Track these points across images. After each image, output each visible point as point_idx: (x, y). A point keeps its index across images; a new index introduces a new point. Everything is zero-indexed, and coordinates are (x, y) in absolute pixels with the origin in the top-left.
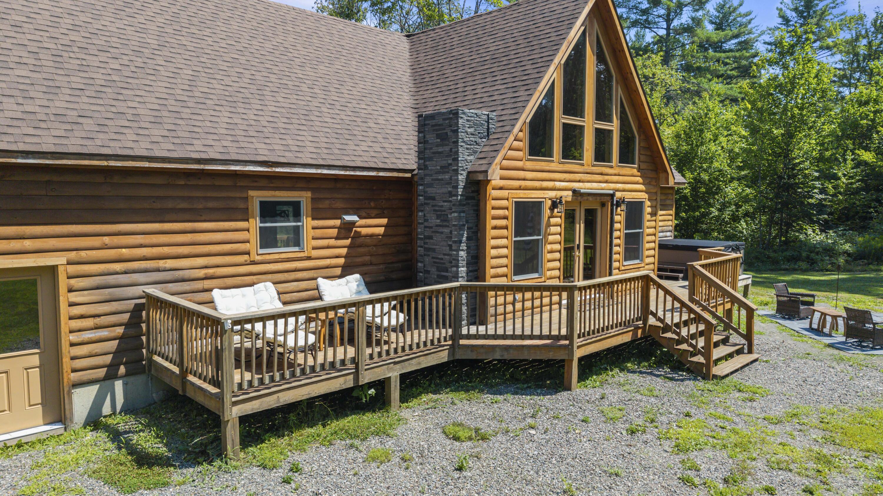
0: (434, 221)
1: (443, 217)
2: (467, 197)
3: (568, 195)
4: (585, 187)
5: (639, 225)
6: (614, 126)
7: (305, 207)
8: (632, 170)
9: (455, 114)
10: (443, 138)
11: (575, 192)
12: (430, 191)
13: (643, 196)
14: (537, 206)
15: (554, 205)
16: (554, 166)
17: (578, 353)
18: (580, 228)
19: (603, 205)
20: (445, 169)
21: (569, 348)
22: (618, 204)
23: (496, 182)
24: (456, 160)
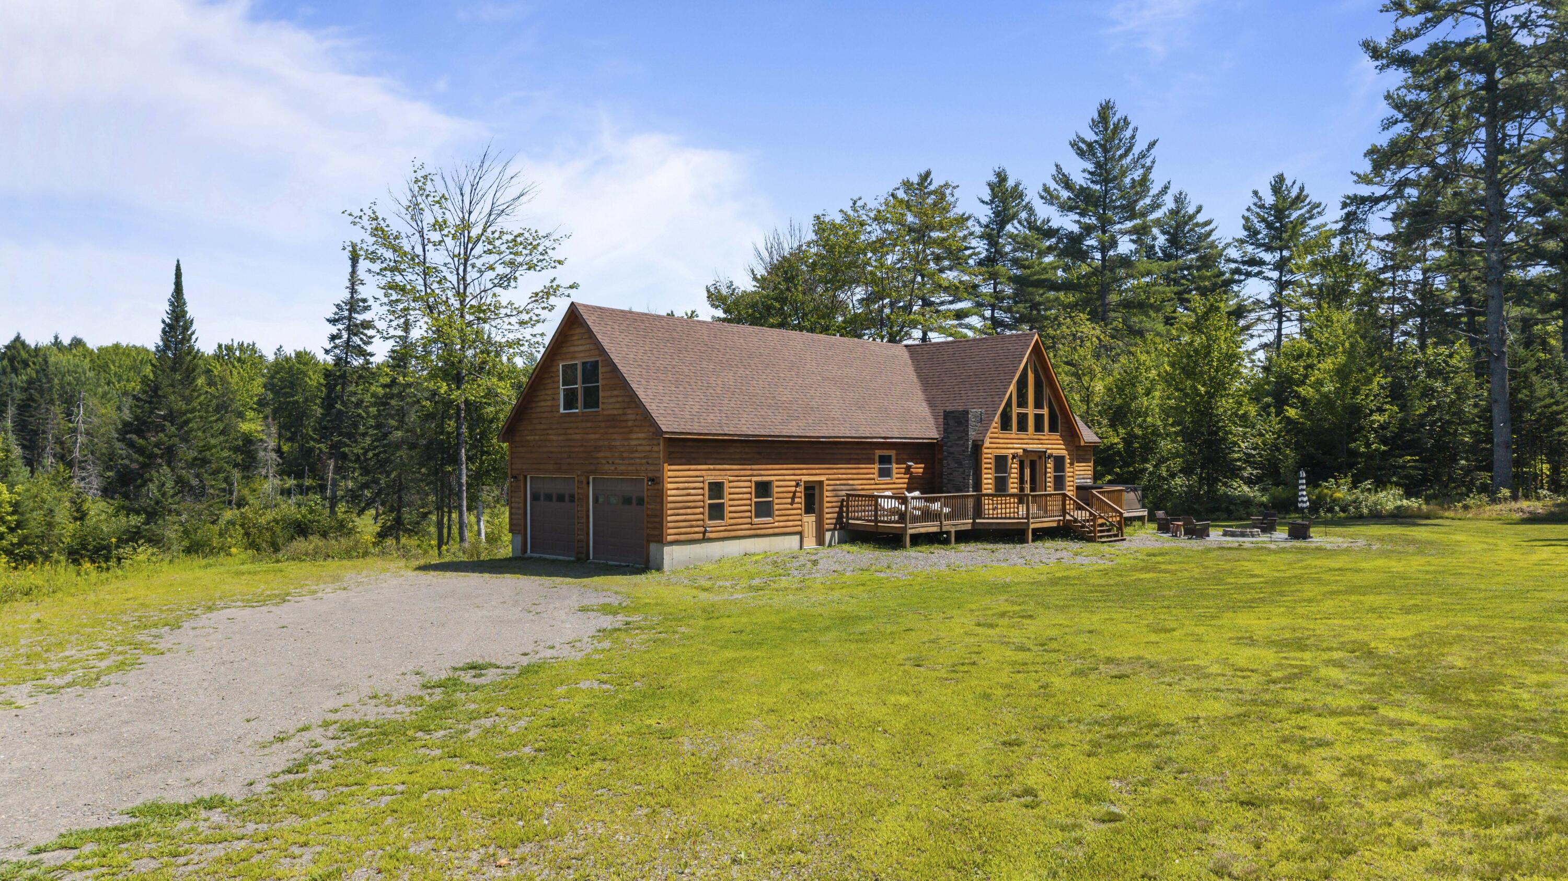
0: (953, 465)
1: (960, 464)
2: (972, 453)
3: (1020, 452)
4: (1030, 447)
5: (1063, 471)
6: (1045, 411)
7: (894, 459)
8: (1056, 436)
9: (967, 413)
10: (959, 423)
11: (1024, 450)
12: (952, 450)
13: (1064, 453)
14: (1004, 458)
15: (1014, 457)
16: (1013, 436)
17: (1032, 526)
18: (1027, 472)
19: (1040, 458)
20: (960, 439)
21: (1028, 524)
22: (1049, 457)
23: (987, 444)
24: (967, 434)
